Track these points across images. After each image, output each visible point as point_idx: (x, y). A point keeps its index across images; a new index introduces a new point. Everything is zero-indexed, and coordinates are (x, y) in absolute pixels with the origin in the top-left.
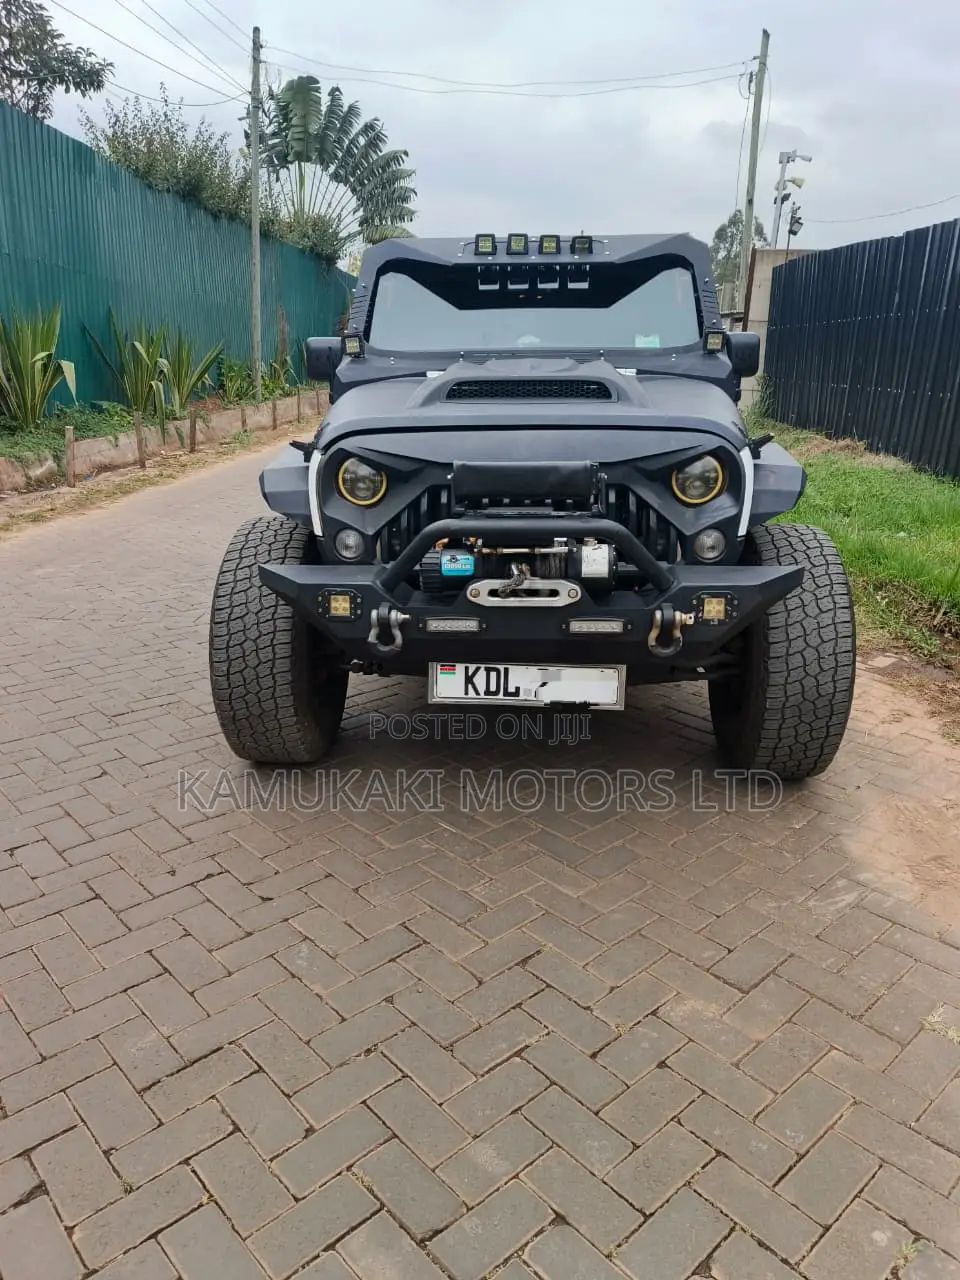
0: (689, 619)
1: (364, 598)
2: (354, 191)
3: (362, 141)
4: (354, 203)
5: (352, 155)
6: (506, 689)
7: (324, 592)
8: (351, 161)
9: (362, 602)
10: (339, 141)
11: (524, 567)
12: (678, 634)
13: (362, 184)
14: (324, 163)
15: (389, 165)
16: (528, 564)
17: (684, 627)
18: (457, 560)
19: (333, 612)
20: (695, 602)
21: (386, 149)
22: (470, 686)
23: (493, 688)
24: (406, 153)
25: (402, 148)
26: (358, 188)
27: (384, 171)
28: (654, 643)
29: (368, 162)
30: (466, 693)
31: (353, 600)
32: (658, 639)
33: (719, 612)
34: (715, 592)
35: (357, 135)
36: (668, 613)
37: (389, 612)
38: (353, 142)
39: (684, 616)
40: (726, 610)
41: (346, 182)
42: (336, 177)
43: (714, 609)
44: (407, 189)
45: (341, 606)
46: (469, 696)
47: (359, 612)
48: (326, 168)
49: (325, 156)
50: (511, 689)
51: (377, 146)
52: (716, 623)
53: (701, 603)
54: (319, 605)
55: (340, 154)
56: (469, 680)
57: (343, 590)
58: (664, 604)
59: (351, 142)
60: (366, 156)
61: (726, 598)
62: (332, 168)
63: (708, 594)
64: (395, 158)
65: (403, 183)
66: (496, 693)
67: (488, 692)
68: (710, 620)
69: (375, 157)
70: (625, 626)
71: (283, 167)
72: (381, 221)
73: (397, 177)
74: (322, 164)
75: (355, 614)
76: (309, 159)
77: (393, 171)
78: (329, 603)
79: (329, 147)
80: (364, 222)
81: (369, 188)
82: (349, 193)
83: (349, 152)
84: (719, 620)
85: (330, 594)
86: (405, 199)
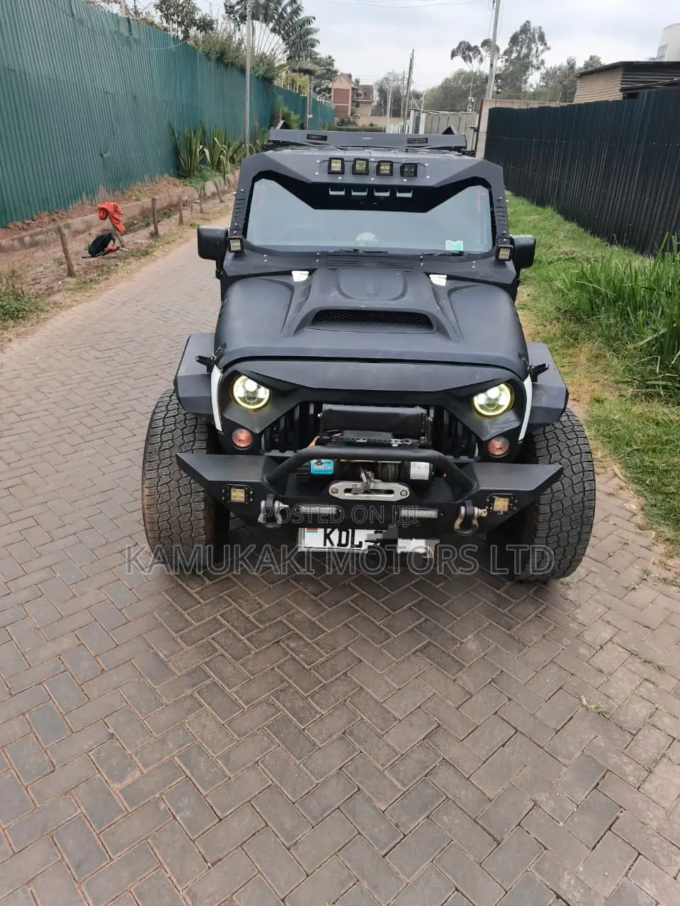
0: (483, 512)
1: (255, 491)
2: (284, 39)
3: (289, 10)
4: (284, 46)
5: (283, 18)
6: (353, 542)
7: (226, 486)
8: (283, 21)
9: (253, 494)
10: (276, 9)
11: (370, 473)
12: (475, 522)
13: (289, 36)
14: (266, 21)
15: (304, 25)
16: (373, 471)
17: (480, 518)
18: (322, 463)
19: (232, 499)
20: (488, 500)
21: (303, 15)
22: (327, 541)
23: (344, 542)
24: (314, 18)
25: (313, 15)
26: (286, 38)
27: (301, 28)
28: (458, 528)
29: (292, 22)
30: (325, 544)
31: (247, 493)
32: (461, 525)
33: (504, 506)
34: (502, 494)
35: (287, 5)
36: (470, 509)
37: (274, 502)
38: (284, 9)
39: (480, 511)
40: (509, 506)
41: (280, 33)
42: (273, 30)
43: (501, 505)
44: (314, 40)
45: (238, 495)
46: (327, 547)
47: (251, 500)
48: (267, 26)
49: (268, 18)
50: (356, 543)
51: (298, 13)
52: (502, 513)
53: (493, 501)
54: (223, 495)
55: (276, 17)
56: (327, 536)
57: (239, 485)
58: (466, 502)
59: (283, 10)
60: (291, 19)
61: (510, 498)
62: (271, 25)
63: (498, 496)
64: (308, 21)
65: (311, 36)
66: (346, 545)
67: (340, 544)
68: (497, 512)
69: (296, 20)
70: (439, 513)
71: (242, 23)
72: (299, 58)
73: (309, 32)
74: (266, 22)
75: (249, 501)
76: (258, 19)
77: (307, 29)
78: (230, 494)
79: (270, 13)
80: (289, 58)
81: (293, 38)
82: (281, 41)
83: (281, 16)
84: (504, 512)
85: (231, 487)
86: (313, 46)
